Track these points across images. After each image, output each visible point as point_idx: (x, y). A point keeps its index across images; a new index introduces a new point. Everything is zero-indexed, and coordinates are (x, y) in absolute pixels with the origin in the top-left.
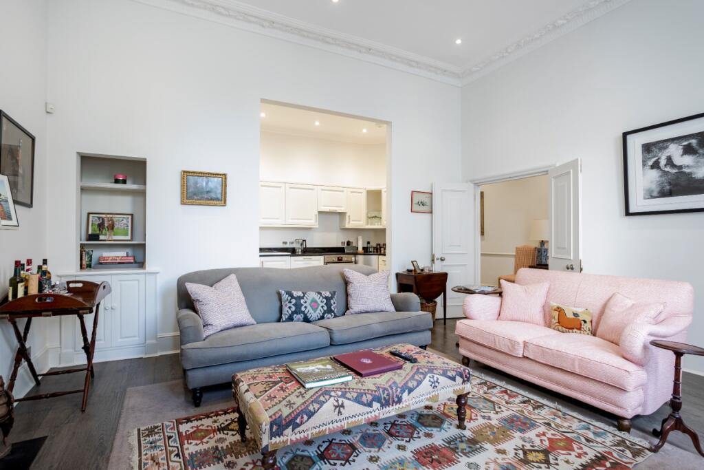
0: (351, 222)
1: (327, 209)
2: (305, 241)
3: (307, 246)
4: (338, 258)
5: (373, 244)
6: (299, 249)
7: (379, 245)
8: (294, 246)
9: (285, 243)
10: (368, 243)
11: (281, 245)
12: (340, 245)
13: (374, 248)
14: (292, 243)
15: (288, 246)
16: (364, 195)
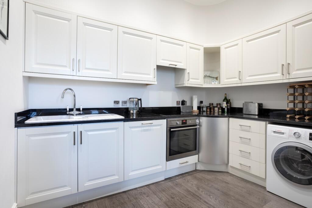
0: (190, 80)
1: (166, 64)
2: (140, 100)
3: (143, 106)
4: (182, 121)
5: (206, 104)
6: (133, 109)
7: (212, 104)
8: (128, 105)
9: (117, 102)
10: (201, 102)
11: (112, 105)
12: (175, 105)
13: (207, 107)
14: (125, 102)
15: (120, 106)
16: (201, 53)
